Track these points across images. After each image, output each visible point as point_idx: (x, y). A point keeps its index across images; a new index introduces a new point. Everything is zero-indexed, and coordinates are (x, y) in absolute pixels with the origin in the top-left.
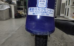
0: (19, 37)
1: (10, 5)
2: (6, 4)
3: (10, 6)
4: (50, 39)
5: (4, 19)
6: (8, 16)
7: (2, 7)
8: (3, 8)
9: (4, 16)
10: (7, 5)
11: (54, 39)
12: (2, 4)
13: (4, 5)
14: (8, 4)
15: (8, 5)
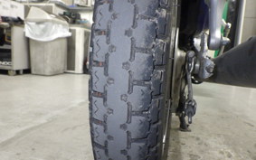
0: (74, 128)
1: (72, 28)
2: (58, 23)
3: (70, 31)
4: (202, 152)
5: (48, 71)
6: (60, 62)
7: (44, 31)
8: (48, 36)
9: (48, 61)
10: (61, 26)
11: (222, 153)
12: (47, 21)
13: (50, 24)
14: (66, 22)
15: (63, 25)
